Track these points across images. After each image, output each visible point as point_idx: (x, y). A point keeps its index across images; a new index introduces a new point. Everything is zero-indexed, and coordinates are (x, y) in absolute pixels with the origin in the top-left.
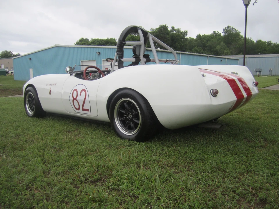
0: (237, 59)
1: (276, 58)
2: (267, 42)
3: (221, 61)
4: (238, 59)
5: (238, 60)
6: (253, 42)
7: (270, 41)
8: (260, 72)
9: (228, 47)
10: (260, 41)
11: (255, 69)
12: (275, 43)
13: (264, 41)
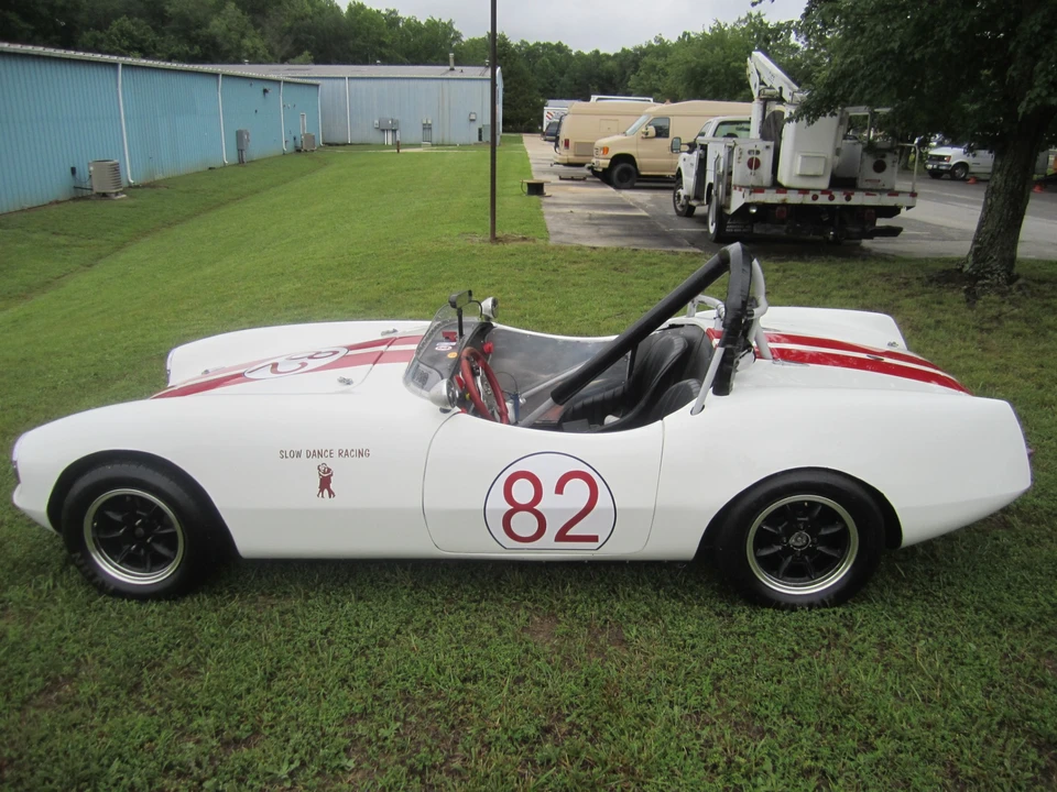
0: (314, 82)
1: (439, 82)
2: (384, 12)
3: (265, 91)
4: (319, 82)
5: (317, 86)
6: (338, 8)
7: (394, 12)
8: (394, 131)
9: (257, 26)
10: (362, 7)
11: (377, 122)
12: (409, 19)
13: (374, 9)
